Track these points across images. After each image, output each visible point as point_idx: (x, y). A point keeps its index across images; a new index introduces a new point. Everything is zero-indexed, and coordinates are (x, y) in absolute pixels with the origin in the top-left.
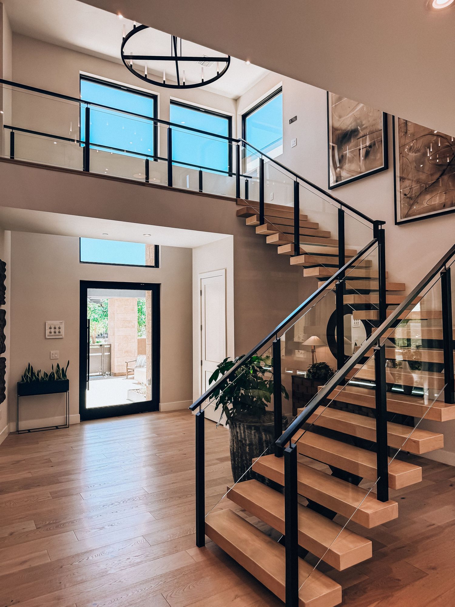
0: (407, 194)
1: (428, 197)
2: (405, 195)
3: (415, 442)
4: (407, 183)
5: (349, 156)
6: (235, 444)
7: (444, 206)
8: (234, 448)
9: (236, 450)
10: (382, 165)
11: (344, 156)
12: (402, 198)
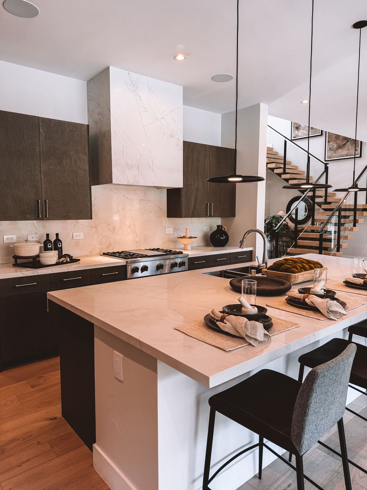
0: (331, 148)
1: (340, 151)
2: (330, 148)
3: (346, 236)
4: (331, 143)
5: (303, 126)
6: (272, 248)
7: (347, 155)
8: (271, 249)
9: (273, 250)
10: (320, 133)
11: (300, 126)
12: (328, 150)
